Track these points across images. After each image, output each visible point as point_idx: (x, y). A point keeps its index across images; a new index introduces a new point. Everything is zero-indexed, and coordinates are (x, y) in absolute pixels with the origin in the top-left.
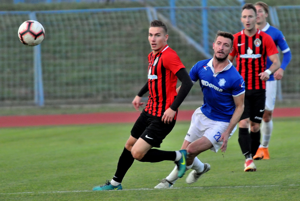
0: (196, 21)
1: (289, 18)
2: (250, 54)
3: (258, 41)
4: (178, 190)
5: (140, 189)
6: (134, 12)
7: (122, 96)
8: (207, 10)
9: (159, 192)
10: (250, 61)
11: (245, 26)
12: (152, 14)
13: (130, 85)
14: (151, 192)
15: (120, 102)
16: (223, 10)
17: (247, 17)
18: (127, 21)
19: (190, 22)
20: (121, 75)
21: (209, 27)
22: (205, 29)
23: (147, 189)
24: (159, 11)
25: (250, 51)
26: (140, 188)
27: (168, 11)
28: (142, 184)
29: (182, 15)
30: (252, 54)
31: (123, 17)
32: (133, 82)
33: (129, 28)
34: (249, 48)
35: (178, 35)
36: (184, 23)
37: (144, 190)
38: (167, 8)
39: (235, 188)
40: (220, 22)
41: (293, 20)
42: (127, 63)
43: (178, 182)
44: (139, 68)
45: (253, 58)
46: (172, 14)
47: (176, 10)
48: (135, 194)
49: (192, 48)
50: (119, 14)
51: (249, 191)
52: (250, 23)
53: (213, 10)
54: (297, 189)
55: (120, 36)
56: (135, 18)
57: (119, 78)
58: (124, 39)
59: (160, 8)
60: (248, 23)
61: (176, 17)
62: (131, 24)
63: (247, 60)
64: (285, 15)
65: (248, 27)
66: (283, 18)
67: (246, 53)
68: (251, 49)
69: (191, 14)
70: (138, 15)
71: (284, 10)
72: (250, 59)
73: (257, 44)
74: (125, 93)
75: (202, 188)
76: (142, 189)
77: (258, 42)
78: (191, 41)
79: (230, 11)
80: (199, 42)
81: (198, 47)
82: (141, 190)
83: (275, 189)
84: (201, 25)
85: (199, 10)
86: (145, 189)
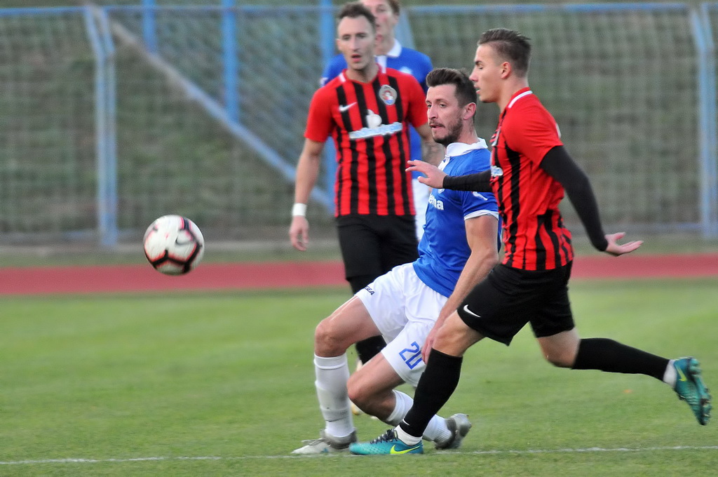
0: (207, 42)
1: (438, 34)
2: (375, 127)
3: (389, 92)
4: (159, 462)
5: (63, 460)
6: (52, 18)
7: (22, 228)
8: (235, 13)
9: (111, 467)
10: (378, 144)
11: (349, 60)
12: (97, 23)
13: (40, 200)
14: (91, 468)
15: (15, 243)
16: (274, 15)
17: (353, 38)
18: (35, 39)
19: (191, 45)
20: (19, 176)
21: (241, 57)
22: (229, 62)
23: (82, 460)
24: (116, 16)
25: (373, 119)
26: (64, 457)
27: (138, 16)
28: (68, 447)
29: (173, 28)
30: (379, 126)
31: (25, 32)
32: (48, 192)
33: (38, 58)
34: (370, 111)
35: (163, 77)
36: (176, 46)
37: (74, 463)
38: (134, 8)
39: (301, 460)
40: (268, 46)
41: (448, 42)
42: (34, 145)
43: (160, 444)
44: (63, 159)
45: (384, 134)
46: (148, 25)
47: (156, 15)
48: (51, 472)
49: (197, 108)
50: (15, 23)
51: (337, 466)
52: (361, 52)
53: (250, 16)
54: (455, 463)
55: (17, 77)
56: (55, 33)
57: (13, 184)
58: (25, 86)
59: (116, 7)
60: (355, 53)
61: (158, 31)
62: (44, 48)
63: (369, 141)
64: (430, 30)
65: (357, 62)
66: (425, 36)
67: (365, 124)
68: (375, 113)
69: (197, 25)
70: (61, 25)
71: (427, 16)
72: (378, 137)
73: (386, 99)
74: (28, 221)
75: (218, 458)
76: (69, 460)
77: (388, 94)
78: (193, 92)
79: (293, 17)
80: (214, 94)
81: (212, 107)
82: (67, 463)
83: (400, 464)
84: (220, 51)
85: (215, 16)
86: (76, 461)
